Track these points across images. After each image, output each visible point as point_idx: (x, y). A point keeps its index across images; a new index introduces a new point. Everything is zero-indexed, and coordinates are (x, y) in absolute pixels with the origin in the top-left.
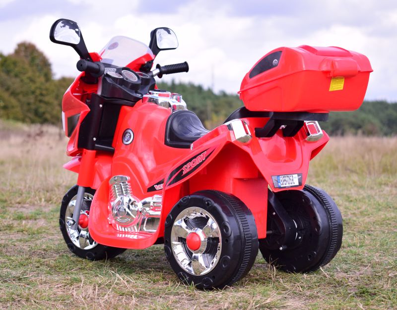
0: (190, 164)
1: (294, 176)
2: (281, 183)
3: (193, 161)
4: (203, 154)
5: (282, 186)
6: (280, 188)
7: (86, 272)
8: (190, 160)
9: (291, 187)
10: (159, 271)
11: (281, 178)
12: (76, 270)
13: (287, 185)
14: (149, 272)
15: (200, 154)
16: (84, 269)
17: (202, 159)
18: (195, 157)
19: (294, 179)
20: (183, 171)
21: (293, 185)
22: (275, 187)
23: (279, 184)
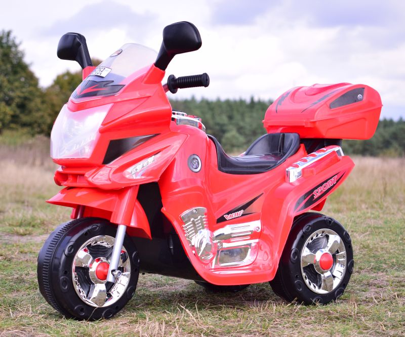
0: (321, 188)
3: (324, 185)
4: (334, 178)
7: (153, 307)
8: (321, 185)
10: (231, 307)
12: (143, 306)
14: (220, 308)
15: (331, 178)
16: (151, 304)
17: (333, 183)
18: (326, 181)
20: (313, 195)
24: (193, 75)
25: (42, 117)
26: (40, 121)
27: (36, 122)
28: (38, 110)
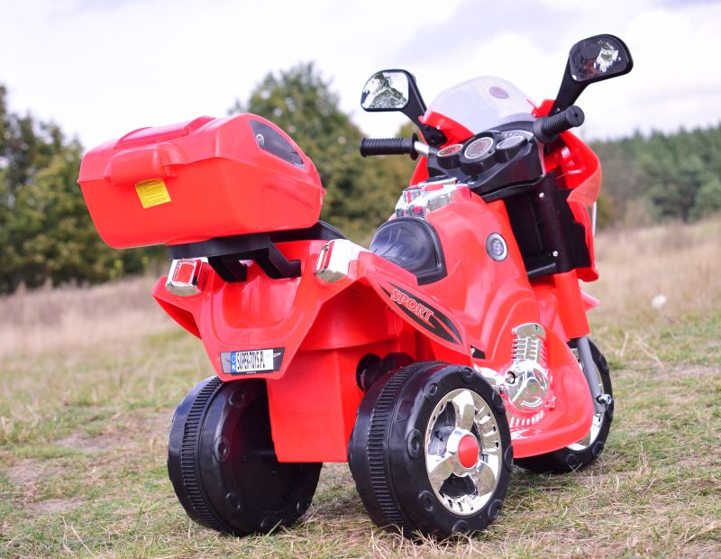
1: (265, 352)
2: (238, 365)
5: (238, 371)
6: (235, 374)
9: (258, 372)
11: (238, 357)
13: (250, 369)
19: (265, 359)
21: (262, 369)
22: (225, 371)
23: (233, 366)
24: (388, 138)
25: (381, 199)
26: (378, 206)
27: (371, 209)
28: (374, 188)
